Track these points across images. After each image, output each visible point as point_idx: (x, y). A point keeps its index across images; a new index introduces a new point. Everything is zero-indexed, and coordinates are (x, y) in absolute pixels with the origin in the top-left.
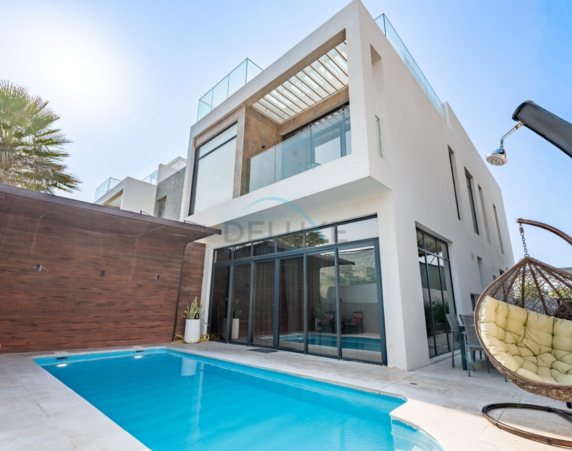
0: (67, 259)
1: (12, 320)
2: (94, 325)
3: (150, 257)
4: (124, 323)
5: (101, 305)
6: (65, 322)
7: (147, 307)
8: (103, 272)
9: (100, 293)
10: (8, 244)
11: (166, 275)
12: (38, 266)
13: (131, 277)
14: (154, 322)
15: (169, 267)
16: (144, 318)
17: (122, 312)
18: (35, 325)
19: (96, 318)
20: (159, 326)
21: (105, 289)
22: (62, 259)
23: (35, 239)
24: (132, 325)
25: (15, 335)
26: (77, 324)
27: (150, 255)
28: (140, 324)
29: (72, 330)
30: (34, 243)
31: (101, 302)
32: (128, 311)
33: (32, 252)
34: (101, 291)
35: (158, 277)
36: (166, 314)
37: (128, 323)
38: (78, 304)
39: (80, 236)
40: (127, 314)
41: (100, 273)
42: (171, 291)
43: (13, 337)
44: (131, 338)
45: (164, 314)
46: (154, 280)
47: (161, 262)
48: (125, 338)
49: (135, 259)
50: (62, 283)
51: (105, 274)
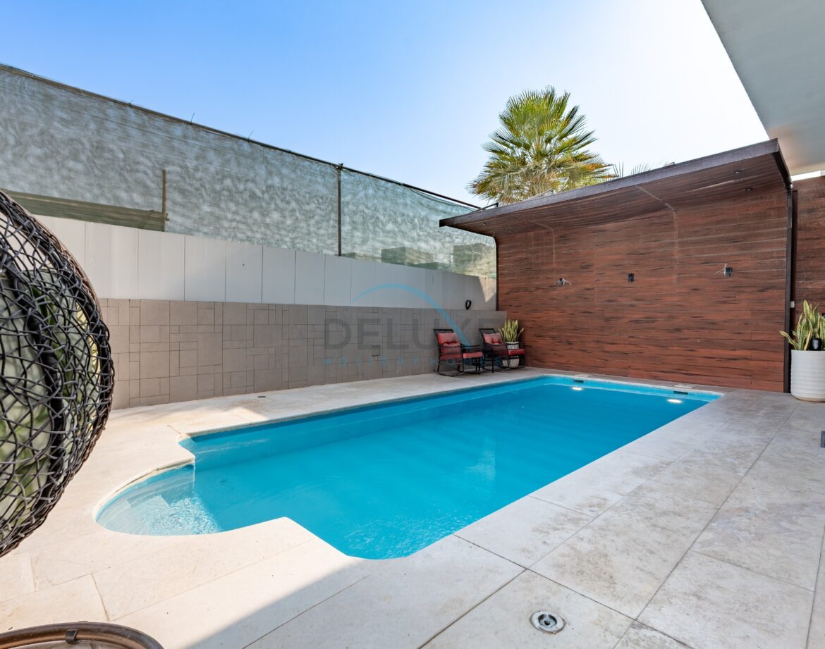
0: (587, 267)
1: (553, 338)
2: (631, 348)
3: (708, 237)
4: (675, 348)
5: (637, 322)
6: (598, 342)
7: (713, 323)
8: (631, 275)
9: (632, 306)
10: (537, 262)
11: (746, 262)
12: (561, 280)
13: (675, 277)
14: (734, 350)
15: (752, 247)
16: (709, 343)
17: (669, 331)
18: (570, 344)
19: (632, 339)
20: (746, 359)
21: (638, 300)
22: (583, 267)
23: (554, 251)
24: (690, 353)
25: (557, 352)
26: (609, 345)
27: (706, 235)
28: (704, 352)
29: (604, 352)
30: (554, 256)
31: (636, 317)
32: (678, 330)
33: (554, 266)
34: (635, 303)
35: (728, 269)
36: (759, 337)
37: (682, 349)
38: (608, 320)
39: (595, 234)
40: (678, 335)
41: (627, 277)
42: (767, 294)
43: (556, 354)
44: (690, 372)
45: (754, 338)
46: (720, 277)
47: (734, 240)
48: (681, 372)
49: (677, 248)
50: (586, 297)
51: (635, 278)
